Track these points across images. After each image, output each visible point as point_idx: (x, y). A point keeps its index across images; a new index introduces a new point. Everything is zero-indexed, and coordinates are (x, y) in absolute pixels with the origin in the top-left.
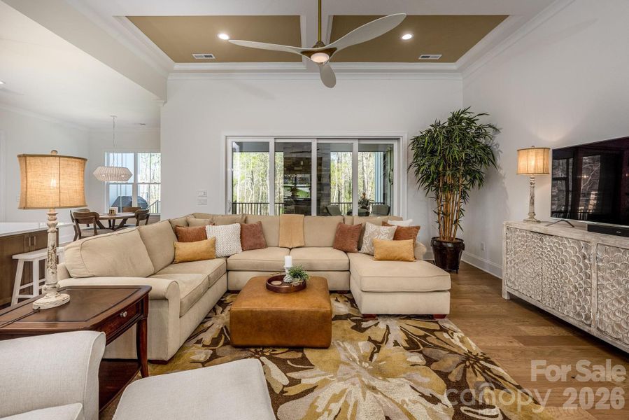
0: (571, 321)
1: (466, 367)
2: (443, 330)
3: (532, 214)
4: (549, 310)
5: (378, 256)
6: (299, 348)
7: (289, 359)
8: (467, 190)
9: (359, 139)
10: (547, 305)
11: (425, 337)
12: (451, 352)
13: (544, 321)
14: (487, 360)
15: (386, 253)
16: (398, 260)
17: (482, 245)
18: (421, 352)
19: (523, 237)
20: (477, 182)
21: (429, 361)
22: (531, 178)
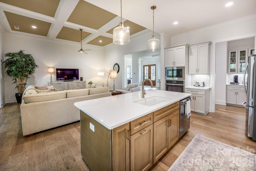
22: (51, 73)
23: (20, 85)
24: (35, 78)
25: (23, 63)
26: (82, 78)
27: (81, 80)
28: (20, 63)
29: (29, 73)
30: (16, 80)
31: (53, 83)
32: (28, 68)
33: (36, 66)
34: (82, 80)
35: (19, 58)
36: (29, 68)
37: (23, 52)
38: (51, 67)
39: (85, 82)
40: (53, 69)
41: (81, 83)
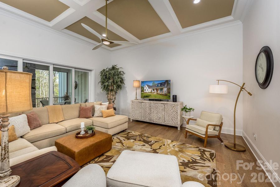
0: (148, 121)
1: (141, 137)
2: (129, 133)
3: (136, 97)
4: (143, 120)
5: (105, 116)
6: (102, 155)
7: (104, 159)
8: (117, 91)
9: (75, 68)
10: (142, 119)
11: (128, 136)
12: (136, 136)
13: (143, 123)
14: (142, 134)
15: (107, 114)
16: (111, 116)
17: (119, 108)
18: (131, 139)
19: (136, 104)
20: (119, 89)
21: (135, 140)
22: (136, 88)
27: (173, 101)
34: (176, 101)
38: (136, 80)
40: (139, 83)
41: (171, 106)
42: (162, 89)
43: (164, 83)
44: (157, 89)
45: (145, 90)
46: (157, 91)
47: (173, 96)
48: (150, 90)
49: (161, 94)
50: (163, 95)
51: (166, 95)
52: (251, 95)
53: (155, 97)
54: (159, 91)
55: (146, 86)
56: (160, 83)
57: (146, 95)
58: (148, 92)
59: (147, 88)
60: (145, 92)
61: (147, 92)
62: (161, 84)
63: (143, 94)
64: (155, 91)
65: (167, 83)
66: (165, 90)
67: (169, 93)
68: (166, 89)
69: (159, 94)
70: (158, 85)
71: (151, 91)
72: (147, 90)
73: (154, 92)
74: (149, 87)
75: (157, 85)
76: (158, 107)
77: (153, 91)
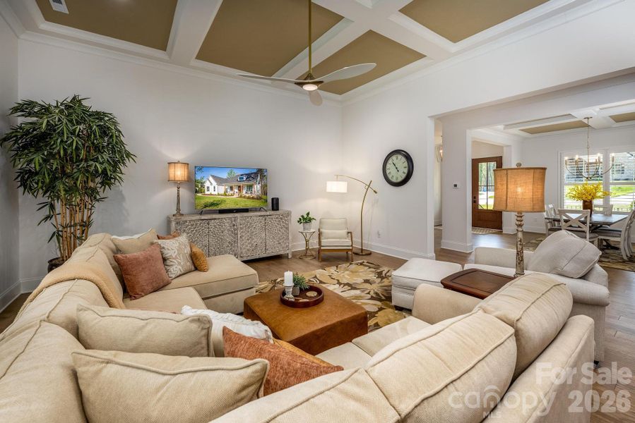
22: (178, 184)
23: (64, 228)
24: (123, 198)
25: (75, 139)
26: (277, 199)
27: (273, 209)
28: (62, 141)
29: (103, 184)
30: (52, 207)
31: (183, 218)
32: (96, 160)
33: (128, 155)
34: (278, 209)
35: (59, 120)
36: (100, 163)
37: (84, 103)
38: (179, 162)
39: (289, 214)
40: (186, 170)
41: (277, 218)
42: (250, 187)
43: (255, 173)
44: (239, 187)
45: (208, 188)
46: (240, 190)
47: (273, 199)
48: (221, 189)
49: (249, 198)
50: (253, 198)
51: (259, 198)
52: (376, 193)
53: (236, 203)
54: (244, 191)
55: (211, 179)
56: (246, 174)
57: (212, 201)
58: (216, 193)
59: (214, 183)
60: (206, 193)
61: (213, 193)
62: (249, 176)
63: (200, 198)
64: (236, 190)
65: (260, 174)
66: (257, 188)
67: (265, 193)
68: (259, 186)
69: (244, 197)
70: (243, 178)
71: (226, 191)
72: (213, 189)
73: (232, 192)
74: (220, 181)
75: (240, 179)
76: (251, 223)
77: (230, 192)
